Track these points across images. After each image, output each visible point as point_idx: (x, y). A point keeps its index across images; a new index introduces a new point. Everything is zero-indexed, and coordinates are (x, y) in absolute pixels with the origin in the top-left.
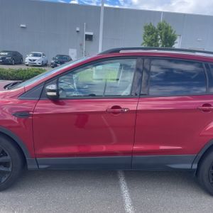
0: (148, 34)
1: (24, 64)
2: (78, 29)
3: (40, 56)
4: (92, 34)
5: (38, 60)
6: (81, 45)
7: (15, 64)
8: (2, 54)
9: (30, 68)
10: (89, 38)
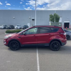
0: (51, 17)
1: (15, 29)
2: (30, 17)
3: (19, 26)
4: (34, 18)
5: (19, 27)
6: (31, 22)
7: (12, 29)
8: (8, 26)
9: (17, 30)
10: (33, 20)
